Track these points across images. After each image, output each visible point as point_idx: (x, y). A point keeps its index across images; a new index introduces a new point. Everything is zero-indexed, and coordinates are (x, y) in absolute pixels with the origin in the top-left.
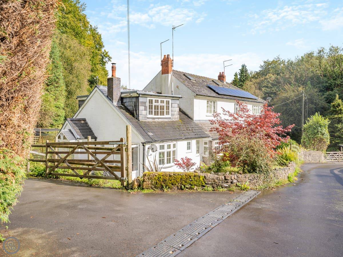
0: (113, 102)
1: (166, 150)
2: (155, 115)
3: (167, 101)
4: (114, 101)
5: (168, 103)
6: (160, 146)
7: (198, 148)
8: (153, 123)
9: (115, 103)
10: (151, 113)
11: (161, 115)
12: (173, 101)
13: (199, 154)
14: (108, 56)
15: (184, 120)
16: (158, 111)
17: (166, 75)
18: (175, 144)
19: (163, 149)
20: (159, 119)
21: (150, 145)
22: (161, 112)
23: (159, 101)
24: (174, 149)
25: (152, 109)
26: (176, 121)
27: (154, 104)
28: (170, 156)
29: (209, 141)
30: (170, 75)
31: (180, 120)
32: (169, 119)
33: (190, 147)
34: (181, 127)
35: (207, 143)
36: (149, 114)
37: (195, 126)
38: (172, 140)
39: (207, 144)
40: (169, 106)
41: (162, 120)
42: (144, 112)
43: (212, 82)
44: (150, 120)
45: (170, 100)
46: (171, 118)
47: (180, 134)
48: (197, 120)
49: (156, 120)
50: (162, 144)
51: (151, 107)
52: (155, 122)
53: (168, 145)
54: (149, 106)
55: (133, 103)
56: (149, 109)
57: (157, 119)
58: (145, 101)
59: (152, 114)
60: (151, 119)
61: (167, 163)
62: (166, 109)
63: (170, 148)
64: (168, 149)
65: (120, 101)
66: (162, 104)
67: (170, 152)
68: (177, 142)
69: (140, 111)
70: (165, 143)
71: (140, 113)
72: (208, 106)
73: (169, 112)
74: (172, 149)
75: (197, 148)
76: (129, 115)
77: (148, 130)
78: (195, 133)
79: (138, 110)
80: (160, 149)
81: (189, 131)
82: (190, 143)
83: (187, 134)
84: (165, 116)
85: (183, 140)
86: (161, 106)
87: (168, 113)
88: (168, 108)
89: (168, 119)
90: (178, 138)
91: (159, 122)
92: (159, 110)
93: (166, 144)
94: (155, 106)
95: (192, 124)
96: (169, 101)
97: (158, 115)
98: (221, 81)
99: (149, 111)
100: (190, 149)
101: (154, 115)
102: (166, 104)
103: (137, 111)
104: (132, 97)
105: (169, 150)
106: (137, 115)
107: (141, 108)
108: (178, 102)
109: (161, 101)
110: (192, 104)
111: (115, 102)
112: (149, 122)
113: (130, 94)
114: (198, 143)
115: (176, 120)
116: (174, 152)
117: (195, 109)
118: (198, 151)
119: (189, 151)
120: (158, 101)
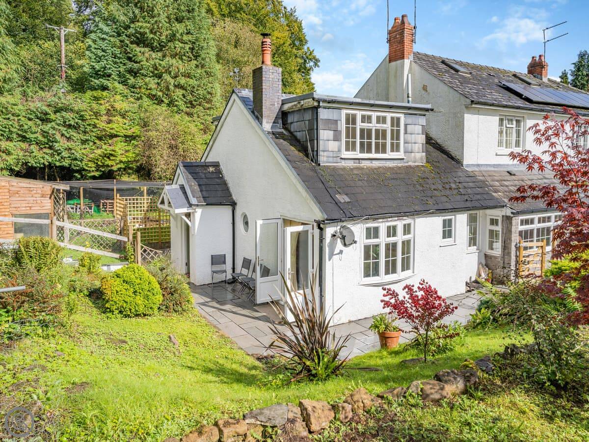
0: (261, 124)
1: (383, 240)
2: (362, 151)
3: (392, 118)
4: (264, 121)
5: (396, 122)
6: (367, 229)
7: (473, 232)
8: (355, 172)
9: (267, 126)
10: (351, 146)
11: (377, 151)
12: (410, 119)
13: (475, 247)
14: (314, 58)
15: (438, 164)
16: (371, 142)
17: (399, 62)
18: (409, 225)
19: (376, 236)
20: (374, 162)
21: (339, 227)
22: (377, 144)
23: (374, 119)
24: (407, 237)
25: (354, 137)
26: (418, 166)
27: (359, 125)
28: (394, 255)
29: (503, 216)
30: (407, 62)
31: (428, 165)
32: (399, 161)
33: (450, 231)
34: (430, 181)
35: (497, 221)
36: (347, 149)
37: (468, 179)
38: (400, 214)
39: (497, 225)
40: (398, 131)
41: (381, 165)
42: (333, 145)
43: (512, 78)
44: (350, 164)
45: (402, 116)
46: (403, 159)
47: (425, 199)
48: (473, 165)
49: (365, 164)
50: (372, 225)
51: (350, 133)
52: (362, 169)
53: (389, 228)
54: (347, 129)
55: (307, 122)
56: (347, 136)
57: (368, 162)
58: (335, 118)
59: (354, 149)
60: (352, 162)
61: (387, 273)
62: (392, 139)
63: (394, 235)
64: (389, 236)
65: (280, 121)
66: (381, 125)
67: (395, 245)
68: (414, 219)
69: (321, 143)
70: (379, 222)
71: (321, 148)
72: (501, 132)
73: (398, 145)
74: (400, 238)
75: (471, 232)
76: (297, 152)
77: (340, 188)
78: (466, 197)
79: (317, 140)
80: (368, 237)
81: (448, 192)
82: (450, 220)
83: (444, 199)
84: (389, 155)
85: (430, 213)
86: (377, 131)
87: (395, 148)
88: (396, 135)
89: (396, 162)
90: (417, 208)
91: (372, 170)
92: (373, 141)
93: (383, 226)
94: (362, 131)
95: (460, 174)
96: (398, 119)
97: (369, 151)
98: (535, 77)
99: (347, 143)
100: (450, 236)
101: (360, 153)
102: (392, 125)
103: (315, 141)
104: (305, 109)
105: (392, 240)
106: (313, 151)
107: (325, 134)
108: (422, 121)
109: (378, 118)
110: (459, 127)
111: (267, 122)
112: (344, 169)
113: (299, 103)
114: (472, 220)
115: (417, 164)
116: (406, 244)
117: (467, 137)
118: (473, 241)
119: (448, 241)
120: (369, 118)
